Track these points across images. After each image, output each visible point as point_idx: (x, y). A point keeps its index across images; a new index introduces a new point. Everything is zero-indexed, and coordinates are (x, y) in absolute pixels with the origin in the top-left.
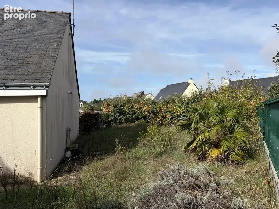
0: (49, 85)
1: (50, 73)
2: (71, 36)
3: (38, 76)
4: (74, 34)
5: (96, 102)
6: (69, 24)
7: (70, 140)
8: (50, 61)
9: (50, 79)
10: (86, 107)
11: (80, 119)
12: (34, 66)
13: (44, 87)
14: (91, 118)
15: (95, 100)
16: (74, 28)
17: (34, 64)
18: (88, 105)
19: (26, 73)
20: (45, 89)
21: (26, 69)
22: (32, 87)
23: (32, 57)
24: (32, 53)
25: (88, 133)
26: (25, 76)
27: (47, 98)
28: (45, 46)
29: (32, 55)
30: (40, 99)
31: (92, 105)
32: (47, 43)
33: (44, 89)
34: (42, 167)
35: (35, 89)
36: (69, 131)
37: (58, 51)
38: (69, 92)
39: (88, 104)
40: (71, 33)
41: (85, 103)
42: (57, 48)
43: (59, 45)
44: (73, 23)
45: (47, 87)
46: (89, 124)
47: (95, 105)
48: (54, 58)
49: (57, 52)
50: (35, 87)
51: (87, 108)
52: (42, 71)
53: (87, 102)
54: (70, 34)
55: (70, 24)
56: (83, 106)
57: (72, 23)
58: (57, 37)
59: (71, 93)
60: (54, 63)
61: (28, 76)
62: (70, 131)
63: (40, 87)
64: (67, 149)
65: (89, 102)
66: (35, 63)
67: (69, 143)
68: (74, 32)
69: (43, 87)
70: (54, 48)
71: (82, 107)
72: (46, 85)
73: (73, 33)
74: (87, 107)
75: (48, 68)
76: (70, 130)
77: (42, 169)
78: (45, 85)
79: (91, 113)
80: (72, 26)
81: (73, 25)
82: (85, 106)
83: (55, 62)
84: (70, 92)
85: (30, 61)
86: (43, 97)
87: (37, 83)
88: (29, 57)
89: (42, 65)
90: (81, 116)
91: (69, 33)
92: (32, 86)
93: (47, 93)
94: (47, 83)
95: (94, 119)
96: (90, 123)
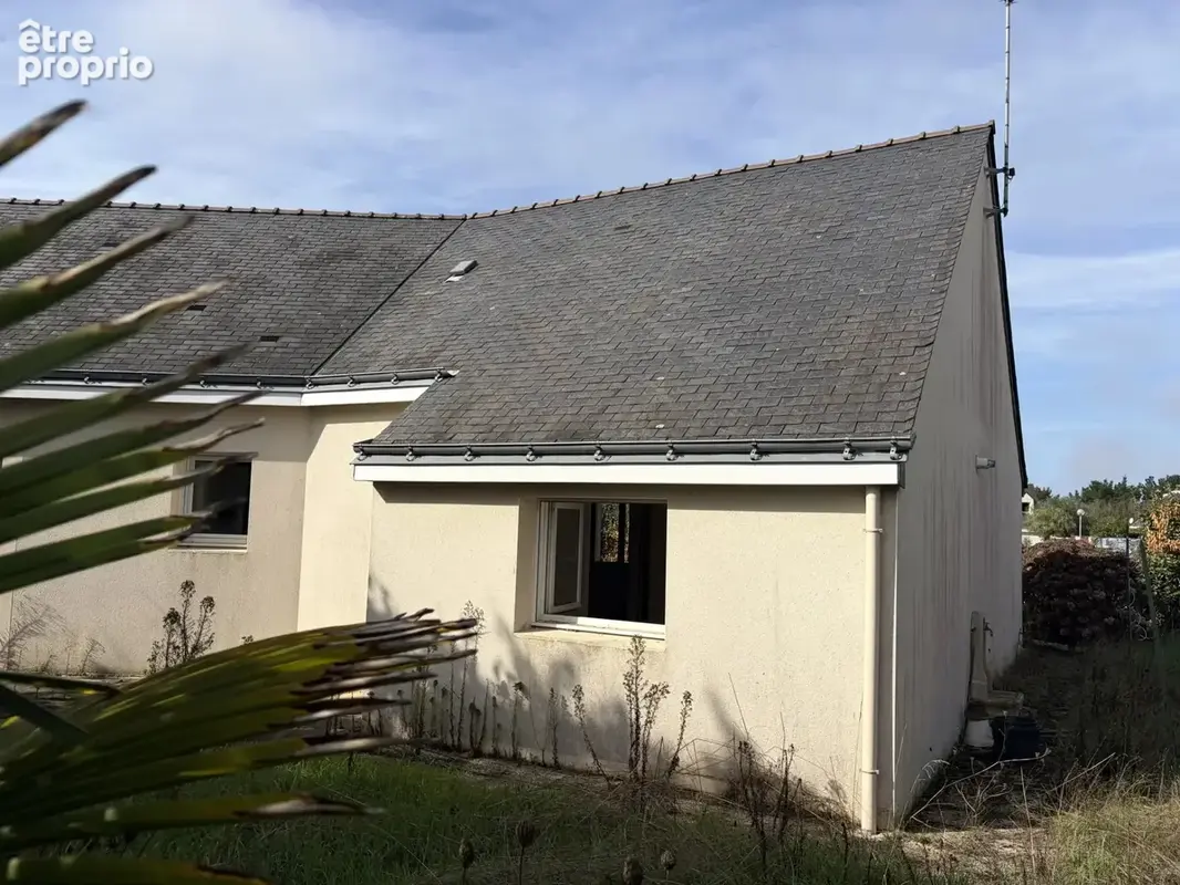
0: (909, 443)
1: (913, 391)
2: (992, 218)
3: (867, 408)
4: (1005, 211)
5: (1101, 492)
6: (985, 170)
7: (987, 673)
8: (913, 344)
9: (914, 418)
10: (1047, 518)
11: (1026, 577)
12: (852, 371)
13: (893, 453)
14: (1081, 578)
15: (1096, 485)
16: (1006, 185)
17: (853, 361)
18: (1058, 510)
19: (826, 400)
20: (893, 461)
21: (823, 382)
22: (846, 454)
23: (845, 334)
24: (845, 319)
25: (1065, 647)
26: (822, 410)
27: (903, 493)
28: (892, 283)
29: (845, 327)
30: (877, 499)
31: (1079, 511)
32: (898, 270)
33: (893, 458)
34: (877, 771)
35: (857, 458)
36: (980, 631)
37: (943, 295)
38: (984, 461)
39: (1056, 502)
40: (991, 207)
41: (1042, 496)
42: (937, 285)
43: (945, 271)
44: (1006, 164)
45: (901, 451)
46: (1071, 605)
47: (1095, 507)
48: (927, 328)
49: (940, 303)
50: (856, 451)
51: (1055, 522)
52: (882, 385)
53: (1053, 494)
54: (988, 210)
55: (993, 170)
56: (1033, 510)
57: (1000, 164)
58: (936, 238)
59: (993, 466)
60: (927, 350)
61: (831, 408)
62: (988, 633)
63: (877, 451)
64: (974, 710)
65: (1064, 494)
66: (853, 356)
67: (981, 682)
68: (1006, 202)
69: (889, 451)
70: (925, 286)
71: (1031, 517)
72: (899, 443)
73: (1002, 206)
74: (1055, 518)
75: (903, 373)
76: (986, 629)
77: (879, 782)
78: (895, 444)
79: (1083, 554)
80: (1001, 177)
81: (1005, 170)
82: (1044, 511)
83: (931, 347)
84: (986, 460)
85: (837, 350)
86: (885, 491)
87: (863, 434)
88: (834, 335)
89: (883, 362)
90: (1029, 565)
91: (985, 210)
92: (848, 450)
93: (901, 474)
94: (903, 438)
95: (1099, 583)
96: (1075, 598)
